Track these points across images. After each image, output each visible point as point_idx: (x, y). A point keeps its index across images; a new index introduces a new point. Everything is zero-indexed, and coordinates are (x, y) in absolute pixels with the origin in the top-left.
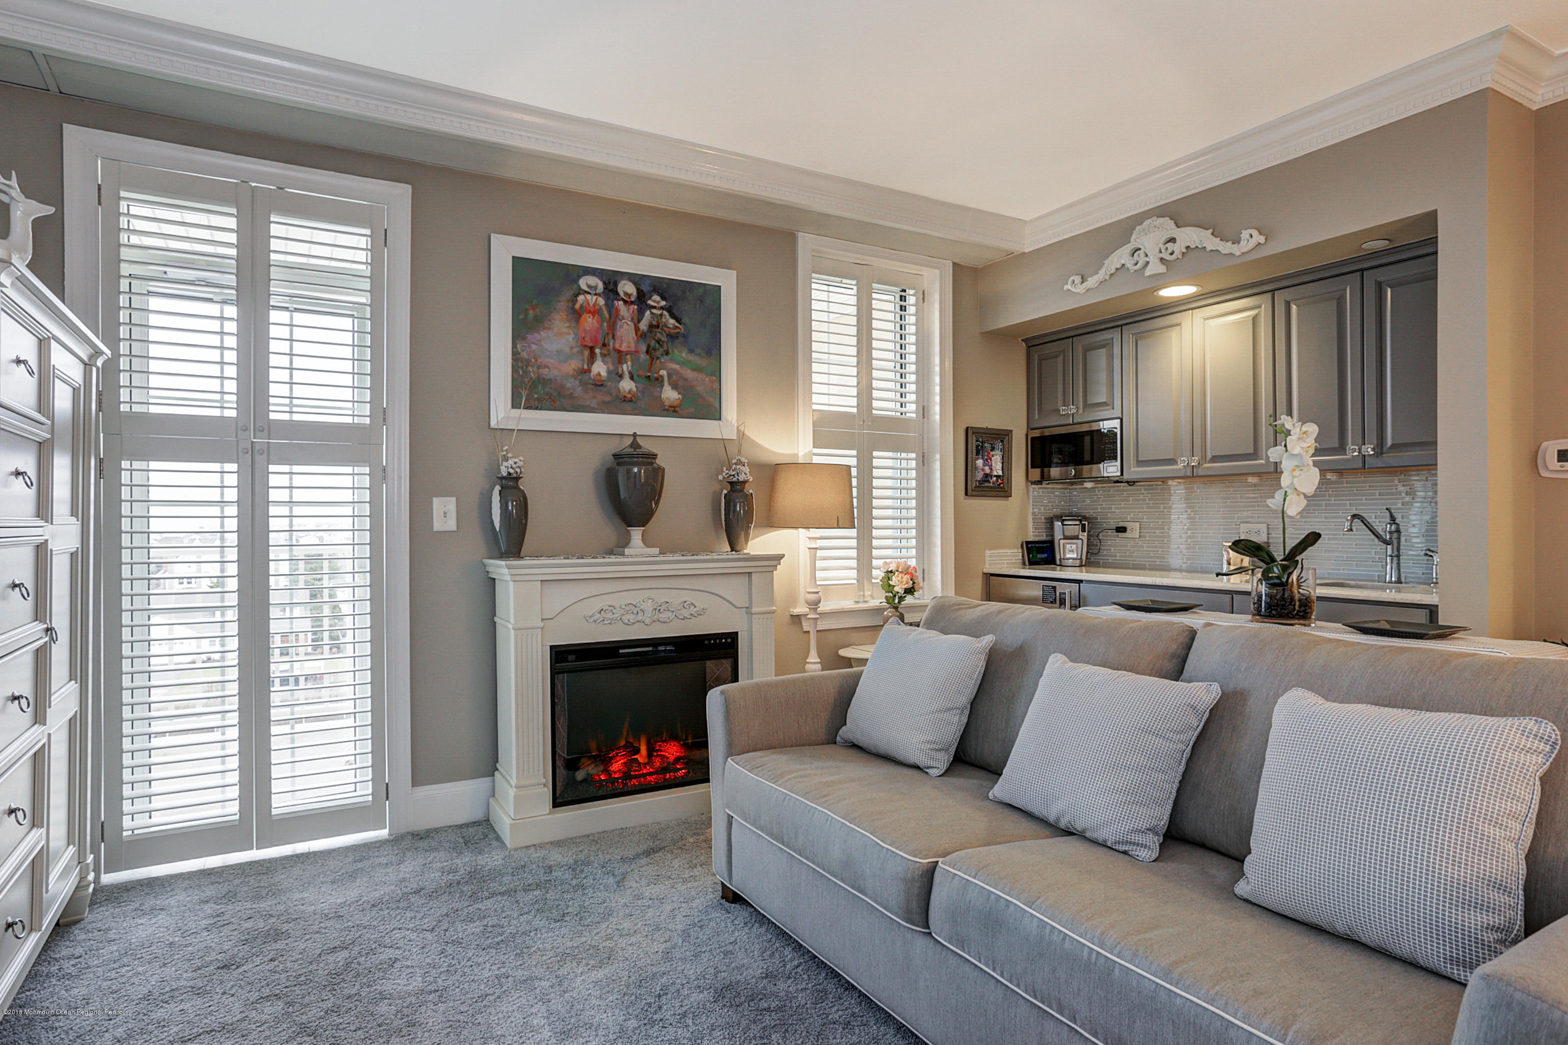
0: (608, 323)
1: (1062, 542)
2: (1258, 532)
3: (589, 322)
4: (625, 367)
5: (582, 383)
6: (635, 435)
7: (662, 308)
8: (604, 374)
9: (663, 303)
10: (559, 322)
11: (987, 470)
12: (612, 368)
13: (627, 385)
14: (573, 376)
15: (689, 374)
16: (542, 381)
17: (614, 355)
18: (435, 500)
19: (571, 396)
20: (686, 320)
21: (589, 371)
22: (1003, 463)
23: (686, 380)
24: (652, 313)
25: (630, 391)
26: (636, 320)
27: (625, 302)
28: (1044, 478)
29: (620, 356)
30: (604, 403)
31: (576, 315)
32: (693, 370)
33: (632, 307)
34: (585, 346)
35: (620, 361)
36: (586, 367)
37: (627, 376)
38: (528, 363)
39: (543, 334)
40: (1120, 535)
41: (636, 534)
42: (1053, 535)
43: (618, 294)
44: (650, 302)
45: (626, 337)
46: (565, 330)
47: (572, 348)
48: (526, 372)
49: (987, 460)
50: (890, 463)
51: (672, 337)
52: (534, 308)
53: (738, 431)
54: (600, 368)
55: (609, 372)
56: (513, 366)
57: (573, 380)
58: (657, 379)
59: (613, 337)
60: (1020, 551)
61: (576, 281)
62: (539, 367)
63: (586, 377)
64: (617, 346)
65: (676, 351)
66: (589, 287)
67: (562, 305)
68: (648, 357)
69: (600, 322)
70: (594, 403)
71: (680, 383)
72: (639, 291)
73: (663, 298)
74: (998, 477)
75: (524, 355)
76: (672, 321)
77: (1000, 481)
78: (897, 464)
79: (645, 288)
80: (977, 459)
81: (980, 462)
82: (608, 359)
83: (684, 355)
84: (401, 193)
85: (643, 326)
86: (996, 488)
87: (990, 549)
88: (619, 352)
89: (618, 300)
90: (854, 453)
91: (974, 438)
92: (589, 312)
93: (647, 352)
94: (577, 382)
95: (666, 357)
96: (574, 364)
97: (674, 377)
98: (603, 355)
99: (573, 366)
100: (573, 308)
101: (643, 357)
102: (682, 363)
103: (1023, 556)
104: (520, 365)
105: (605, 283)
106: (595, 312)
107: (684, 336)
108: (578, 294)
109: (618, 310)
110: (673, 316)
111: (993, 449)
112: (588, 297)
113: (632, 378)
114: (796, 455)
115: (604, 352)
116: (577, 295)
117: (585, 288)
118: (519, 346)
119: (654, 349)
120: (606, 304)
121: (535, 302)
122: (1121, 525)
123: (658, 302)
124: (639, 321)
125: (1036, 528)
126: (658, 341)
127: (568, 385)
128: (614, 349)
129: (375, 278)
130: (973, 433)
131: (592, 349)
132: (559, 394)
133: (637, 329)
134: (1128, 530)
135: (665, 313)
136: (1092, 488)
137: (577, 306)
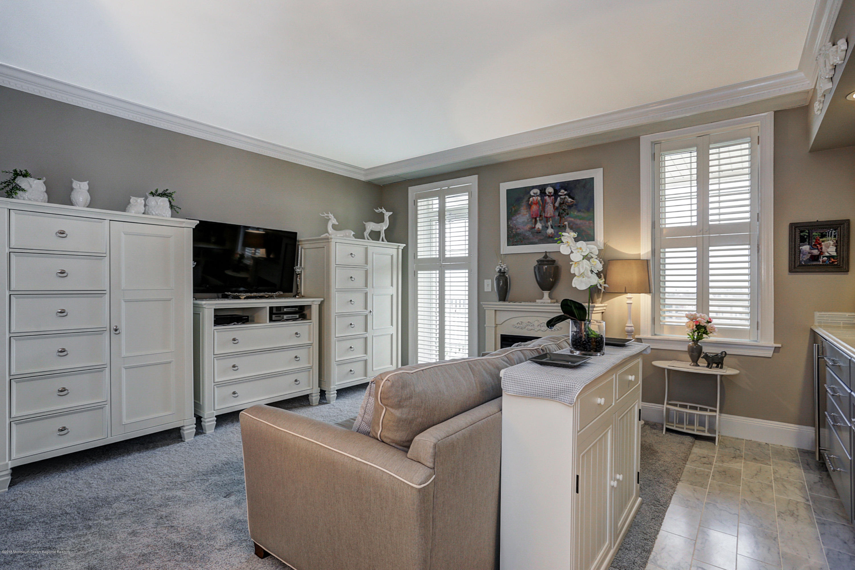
0: (542, 206)
3: (534, 208)
4: (549, 223)
5: (532, 233)
6: (546, 252)
7: (565, 195)
8: (540, 228)
9: (566, 192)
10: (523, 210)
11: (816, 252)
12: (543, 225)
13: (550, 231)
14: (529, 231)
15: (578, 222)
16: (518, 234)
17: (545, 219)
18: (485, 280)
19: (528, 239)
20: (576, 197)
21: (535, 227)
22: (836, 246)
23: (577, 224)
24: (561, 198)
25: (551, 233)
26: (554, 203)
27: (549, 196)
29: (547, 219)
30: (541, 239)
31: (530, 206)
32: (580, 219)
33: (552, 198)
34: (533, 218)
35: (547, 222)
36: (533, 226)
37: (550, 227)
38: (512, 228)
39: (518, 216)
41: (546, 294)
43: (546, 193)
44: (560, 194)
45: (550, 210)
46: (525, 213)
47: (528, 219)
48: (512, 232)
49: (815, 245)
50: (728, 253)
51: (570, 207)
52: (514, 207)
53: (604, 244)
54: (539, 226)
55: (542, 227)
56: (507, 230)
57: (528, 232)
58: (563, 226)
59: (544, 212)
61: (529, 192)
62: (516, 229)
63: (533, 230)
64: (546, 215)
65: (572, 213)
66: (534, 193)
67: (524, 203)
68: (559, 217)
69: (539, 207)
70: (537, 240)
71: (574, 227)
72: (555, 190)
73: (566, 190)
74: (830, 257)
75: (511, 225)
76: (570, 200)
77: (832, 260)
78: (734, 253)
79: (557, 188)
80: (803, 245)
81: (806, 248)
82: (542, 222)
83: (575, 213)
84: (474, 178)
85: (557, 205)
86: (826, 265)
87: (819, 311)
88: (547, 217)
89: (546, 196)
90: (695, 249)
91: (798, 231)
92: (535, 204)
93: (559, 215)
94: (530, 233)
95: (567, 216)
96: (529, 226)
97: (571, 224)
98: (540, 220)
99: (529, 227)
100: (528, 204)
101: (557, 218)
102: (575, 217)
104: (510, 229)
105: (540, 190)
106: (537, 203)
107: (576, 205)
108: (530, 197)
109: (546, 200)
110: (570, 197)
111: (823, 236)
112: (534, 198)
113: (552, 228)
114: (640, 254)
115: (540, 219)
116: (529, 198)
117: (532, 194)
118: (509, 223)
119: (562, 214)
120: (541, 199)
121: (514, 205)
123: (563, 193)
124: (555, 203)
126: (564, 210)
127: (527, 234)
128: (545, 217)
129: (469, 208)
130: (800, 227)
131: (536, 219)
132: (524, 238)
133: (554, 206)
135: (567, 197)
137: (530, 203)
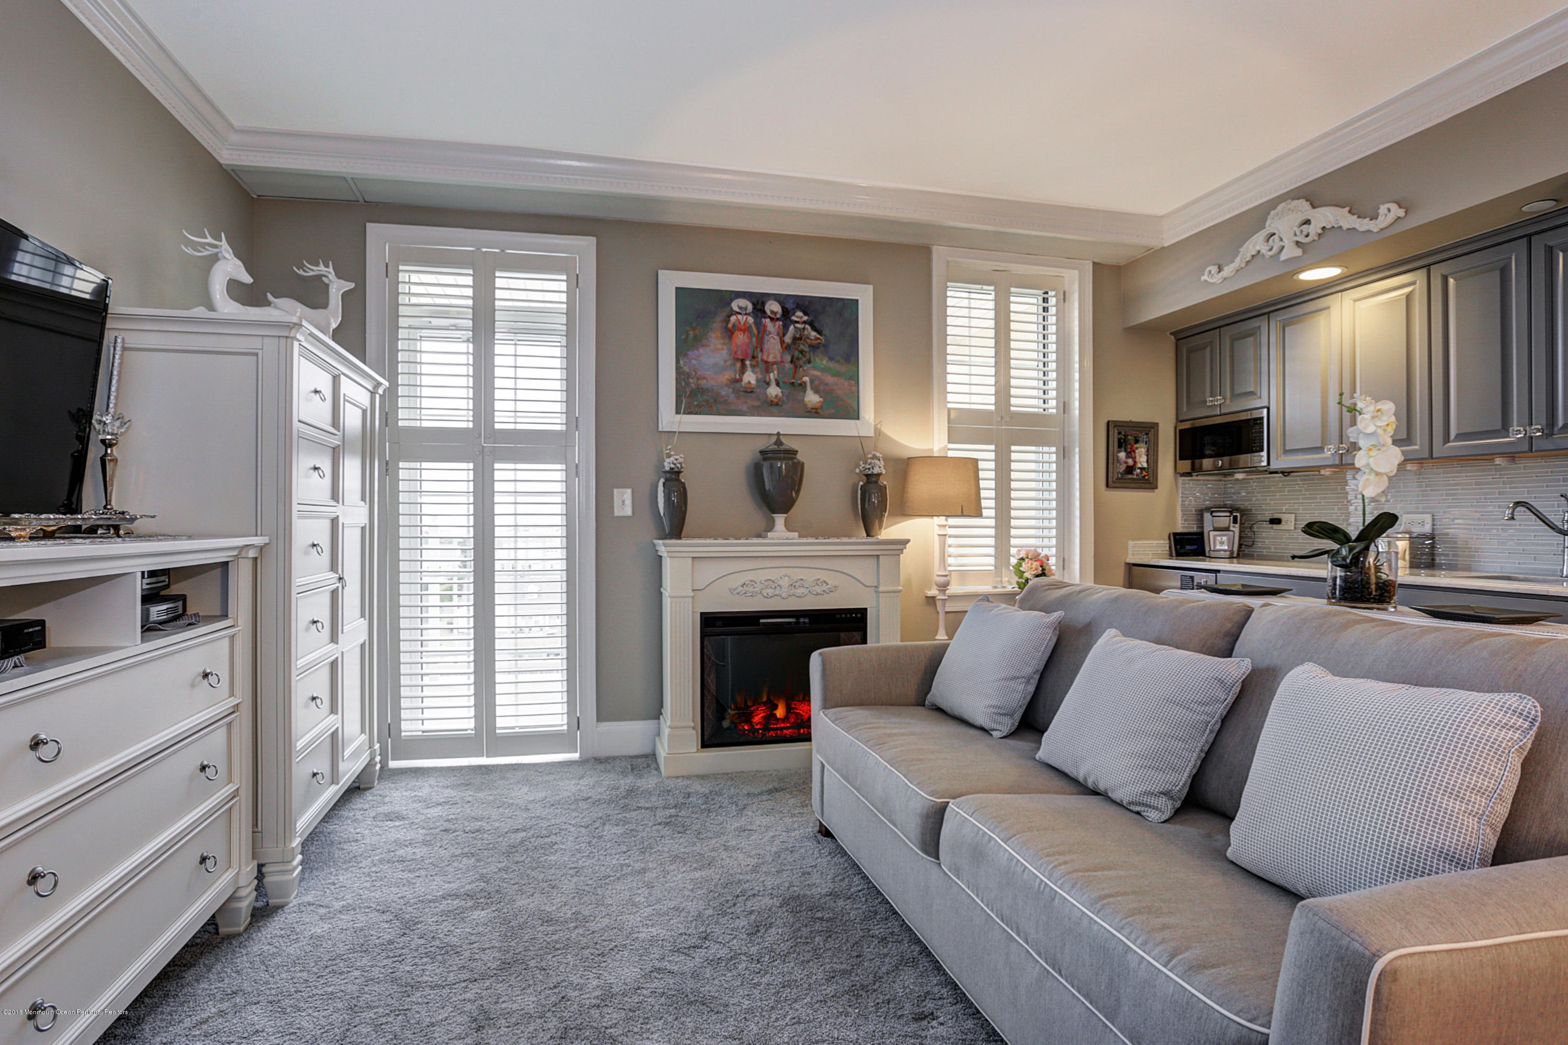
0: (757, 339)
1: (1212, 534)
2: (1423, 523)
3: (740, 338)
4: (772, 375)
5: (735, 391)
6: (778, 434)
7: (805, 322)
8: (753, 382)
9: (805, 318)
10: (715, 340)
11: (1130, 462)
12: (760, 376)
13: (774, 391)
14: (727, 385)
15: (830, 379)
16: (701, 390)
17: (762, 365)
18: (615, 491)
19: (726, 402)
20: (826, 331)
21: (741, 380)
22: (1147, 456)
23: (827, 385)
24: (795, 327)
25: (776, 396)
26: (781, 334)
27: (772, 319)
28: (1195, 470)
29: (768, 366)
30: (754, 407)
31: (729, 333)
32: (833, 376)
33: (777, 323)
34: (737, 359)
35: (768, 371)
36: (738, 377)
37: (773, 383)
38: (689, 376)
39: (701, 350)
40: (1275, 526)
41: (780, 519)
42: (1202, 527)
43: (764, 312)
44: (794, 318)
45: (773, 348)
46: (719, 346)
47: (726, 361)
48: (688, 384)
49: (1130, 452)
50: (1032, 457)
51: (814, 347)
52: (694, 329)
53: (876, 429)
54: (750, 377)
55: (758, 380)
56: (677, 379)
57: (726, 389)
58: (800, 385)
59: (761, 350)
60: (1167, 542)
61: (729, 304)
62: (698, 379)
63: (738, 385)
64: (765, 358)
65: (817, 360)
66: (740, 308)
67: (717, 324)
68: (792, 366)
69: (750, 338)
70: (744, 408)
71: (822, 388)
72: (783, 308)
73: (806, 314)
74: (1142, 469)
75: (686, 369)
76: (814, 334)
77: (1144, 473)
78: (1039, 457)
79: (790, 306)
80: (1119, 452)
81: (1122, 455)
82: (757, 370)
83: (825, 362)
84: (587, 244)
85: (788, 339)
86: (1139, 479)
87: (1133, 540)
88: (767, 362)
89: (765, 318)
90: (992, 447)
91: (1116, 432)
92: (741, 330)
93: (792, 362)
94: (731, 390)
95: (809, 366)
96: (727, 375)
97: (816, 383)
98: (753, 366)
99: (727, 377)
100: (726, 328)
101: (788, 366)
102: (823, 370)
103: (1170, 547)
104: (682, 377)
105: (753, 304)
106: (746, 329)
107: (824, 346)
108: (732, 315)
109: (765, 327)
110: (814, 328)
111: (1137, 441)
112: (740, 317)
113: (778, 384)
114: (932, 450)
115: (754, 363)
116: (729, 316)
117: (736, 309)
118: (681, 362)
119: (798, 359)
120: (755, 323)
121: (694, 324)
122: (1276, 516)
123: (801, 318)
124: (784, 335)
125: (1185, 520)
126: (801, 352)
127: (723, 393)
128: (762, 360)
129: (570, 313)
130: (1115, 426)
131: (743, 361)
132: (715, 401)
133: (782, 342)
134: (1283, 523)
135: (807, 326)
136: (1244, 479)
137: (730, 326)
